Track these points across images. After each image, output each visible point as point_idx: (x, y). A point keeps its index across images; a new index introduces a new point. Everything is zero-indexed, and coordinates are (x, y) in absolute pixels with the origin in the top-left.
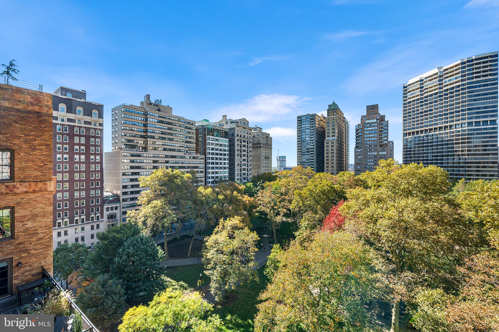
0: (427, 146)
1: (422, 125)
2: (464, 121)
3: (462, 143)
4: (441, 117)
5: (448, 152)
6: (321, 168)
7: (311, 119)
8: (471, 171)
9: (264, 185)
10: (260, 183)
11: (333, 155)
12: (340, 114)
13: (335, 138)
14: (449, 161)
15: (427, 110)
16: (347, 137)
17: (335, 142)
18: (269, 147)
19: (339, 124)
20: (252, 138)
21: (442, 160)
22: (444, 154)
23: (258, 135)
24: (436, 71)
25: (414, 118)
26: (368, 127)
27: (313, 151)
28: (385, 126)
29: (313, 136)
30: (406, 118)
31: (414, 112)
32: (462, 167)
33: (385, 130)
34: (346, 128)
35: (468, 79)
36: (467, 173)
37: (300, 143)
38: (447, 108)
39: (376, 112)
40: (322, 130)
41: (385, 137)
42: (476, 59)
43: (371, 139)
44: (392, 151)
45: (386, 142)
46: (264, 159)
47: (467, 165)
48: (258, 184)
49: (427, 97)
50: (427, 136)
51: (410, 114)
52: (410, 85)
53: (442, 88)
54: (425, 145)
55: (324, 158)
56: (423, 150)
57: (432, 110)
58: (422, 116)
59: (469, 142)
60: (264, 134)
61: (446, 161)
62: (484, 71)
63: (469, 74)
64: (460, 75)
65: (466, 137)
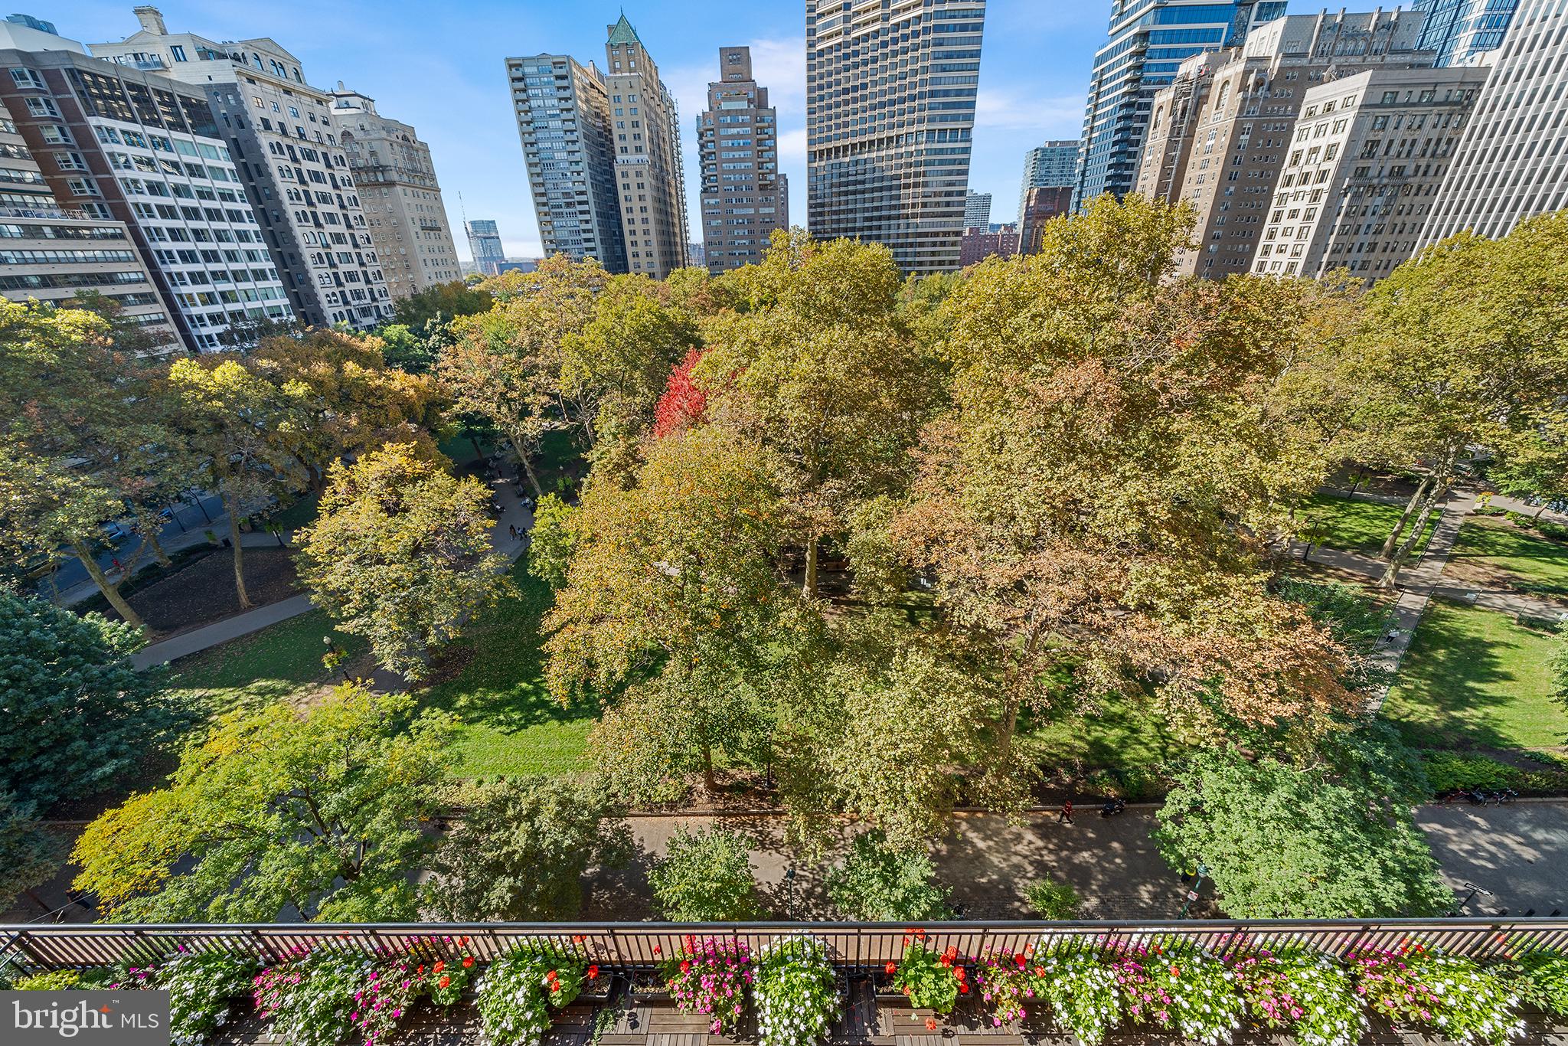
0: (855, 193)
1: (846, 130)
2: (921, 127)
3: (915, 185)
4: (883, 111)
5: (891, 207)
6: (618, 258)
8: (925, 254)
9: (452, 328)
10: (434, 324)
11: (644, 215)
12: (648, 68)
13: (646, 157)
15: (856, 83)
16: (676, 156)
17: (645, 173)
18: (428, 182)
19: (649, 105)
20: (338, 139)
21: (879, 228)
22: (883, 213)
23: (363, 128)
25: (829, 107)
26: (729, 126)
27: (587, 203)
28: (769, 126)
29: (576, 147)
30: (814, 106)
31: (830, 86)
32: (911, 245)
33: (770, 138)
34: (670, 124)
36: (917, 259)
37: (538, 170)
38: (893, 85)
39: (745, 77)
40: (599, 123)
41: (771, 161)
43: (738, 166)
44: (786, 203)
45: (773, 177)
46: (421, 233)
47: (919, 240)
48: (427, 327)
49: (857, 40)
50: (857, 162)
51: (822, 93)
53: (887, 20)
54: (851, 188)
55: (620, 226)
56: (847, 203)
57: (864, 86)
58: (846, 103)
59: (925, 184)
60: (389, 126)
61: (886, 232)
65: (922, 169)
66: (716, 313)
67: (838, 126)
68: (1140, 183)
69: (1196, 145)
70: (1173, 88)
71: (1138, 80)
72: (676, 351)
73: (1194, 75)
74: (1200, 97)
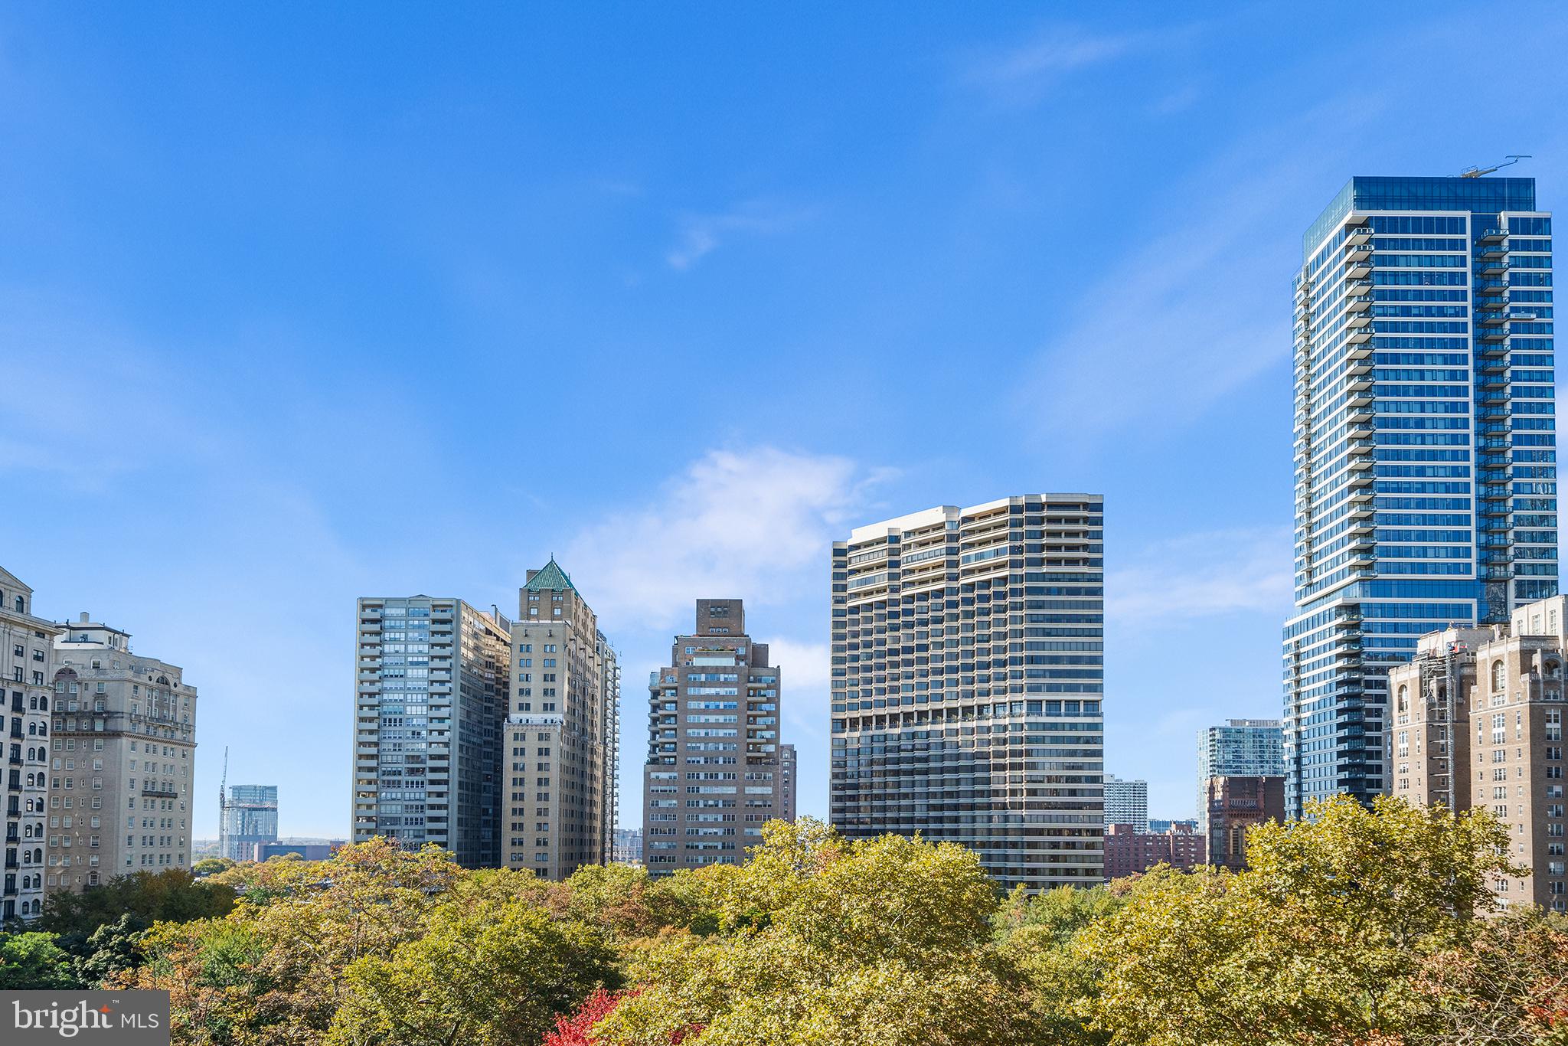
0: (911, 773)
1: (896, 696)
2: (1018, 697)
3: (1014, 767)
4: (954, 676)
5: (974, 794)
6: (485, 846)
7: (434, 621)
8: (1037, 858)
9: (142, 941)
10: (109, 934)
11: (543, 790)
12: (582, 616)
13: (558, 716)
14: (977, 826)
15: (910, 644)
16: (609, 717)
17: (555, 736)
18: (179, 735)
19: (577, 660)
20: (49, 678)
21: (957, 820)
22: (962, 801)
23: (96, 666)
24: (936, 516)
25: (868, 669)
26: (703, 685)
27: (446, 770)
28: (769, 688)
29: (445, 701)
30: (842, 666)
31: (868, 645)
32: (1014, 845)
33: (769, 701)
34: (607, 680)
35: (1031, 562)
36: (1026, 865)
37: (374, 726)
38: (970, 648)
39: (734, 631)
40: (490, 674)
41: (768, 728)
42: (1051, 506)
43: (713, 733)
44: (791, 782)
45: (771, 748)
46: (139, 800)
47: (1026, 839)
48: (95, 937)
49: (910, 599)
50: (914, 735)
51: (855, 652)
52: (857, 547)
53: (957, 579)
54: (903, 766)
55: (498, 802)
56: (898, 785)
57: (925, 648)
58: (895, 665)
59: (1032, 766)
60: (139, 666)
61: (969, 826)
62: (1069, 548)
63: (1031, 548)
64: (1007, 544)
65: (1024, 747)
66: (653, 934)
67: (882, 691)
68: (1397, 777)
69: (1475, 734)
70: (1416, 664)
71: (1357, 655)
72: (568, 992)
73: (1442, 651)
74: (1462, 677)
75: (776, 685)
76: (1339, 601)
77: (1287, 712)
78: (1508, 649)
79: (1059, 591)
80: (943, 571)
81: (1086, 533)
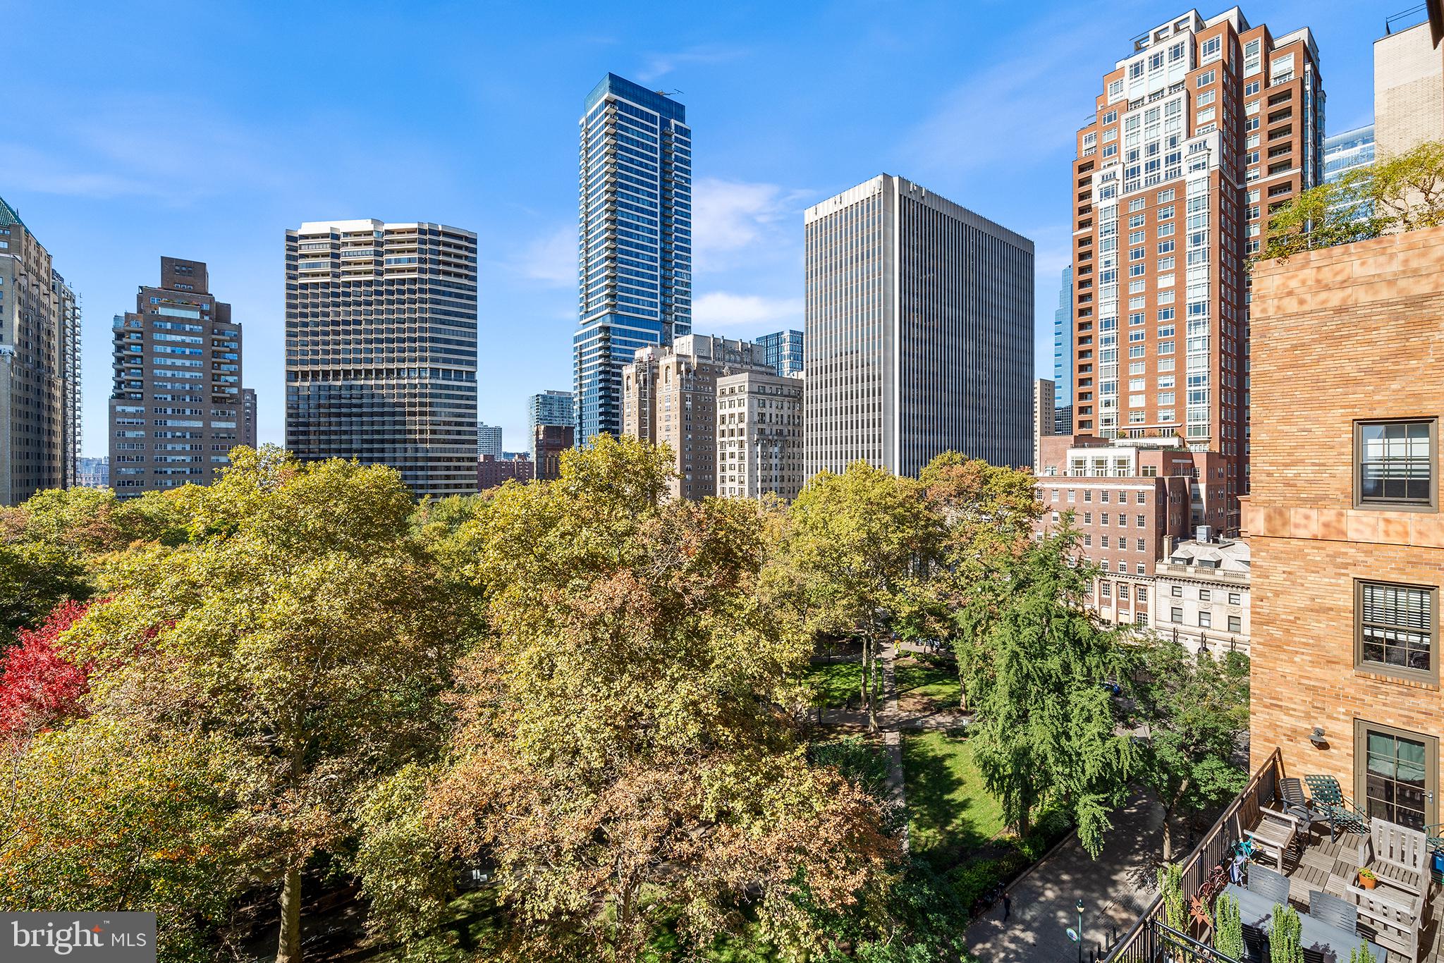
0: (350, 415)
1: (337, 357)
2: (424, 365)
3: (422, 414)
4: (380, 346)
5: (395, 432)
8: (437, 477)
12: (34, 253)
13: (7, 348)
14: (397, 455)
15: (348, 318)
16: (69, 353)
19: (30, 295)
21: (383, 450)
22: (386, 437)
24: (366, 225)
25: (316, 334)
26: (168, 332)
28: (231, 340)
30: (295, 330)
31: (315, 315)
32: (422, 468)
33: (232, 351)
34: (65, 318)
35: (432, 271)
36: (430, 482)
38: (391, 326)
39: (198, 289)
41: (232, 374)
42: (446, 234)
43: (179, 374)
44: (253, 419)
45: (235, 391)
47: (430, 464)
49: (348, 284)
50: (351, 387)
51: (305, 320)
52: (306, 237)
53: (382, 275)
54: (344, 410)
56: (340, 424)
57: (359, 323)
58: (337, 333)
59: (433, 414)
61: (391, 455)
62: (457, 266)
63: (432, 261)
64: (416, 255)
65: (428, 400)
67: (326, 352)
70: (634, 365)
71: (608, 357)
72: (27, 609)
73: (645, 359)
74: (653, 374)
75: (238, 338)
76: (600, 324)
77: (575, 388)
78: (671, 360)
79: (450, 294)
80: (372, 267)
81: (466, 257)
